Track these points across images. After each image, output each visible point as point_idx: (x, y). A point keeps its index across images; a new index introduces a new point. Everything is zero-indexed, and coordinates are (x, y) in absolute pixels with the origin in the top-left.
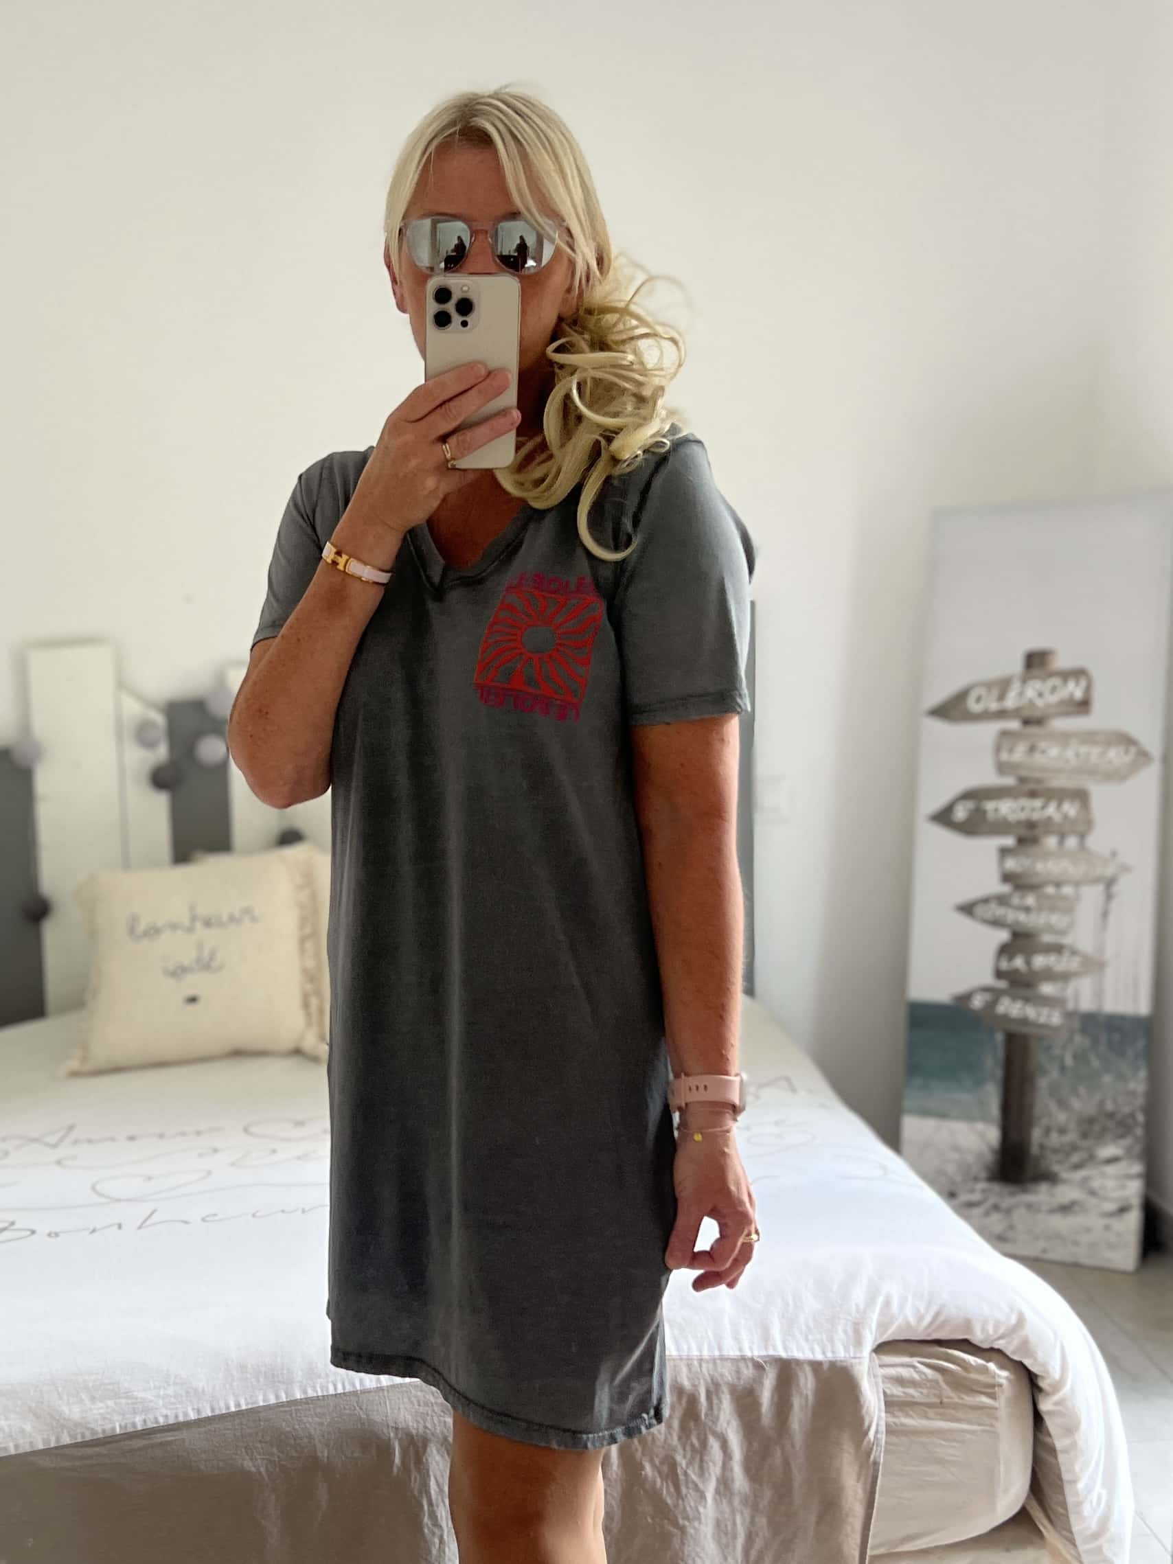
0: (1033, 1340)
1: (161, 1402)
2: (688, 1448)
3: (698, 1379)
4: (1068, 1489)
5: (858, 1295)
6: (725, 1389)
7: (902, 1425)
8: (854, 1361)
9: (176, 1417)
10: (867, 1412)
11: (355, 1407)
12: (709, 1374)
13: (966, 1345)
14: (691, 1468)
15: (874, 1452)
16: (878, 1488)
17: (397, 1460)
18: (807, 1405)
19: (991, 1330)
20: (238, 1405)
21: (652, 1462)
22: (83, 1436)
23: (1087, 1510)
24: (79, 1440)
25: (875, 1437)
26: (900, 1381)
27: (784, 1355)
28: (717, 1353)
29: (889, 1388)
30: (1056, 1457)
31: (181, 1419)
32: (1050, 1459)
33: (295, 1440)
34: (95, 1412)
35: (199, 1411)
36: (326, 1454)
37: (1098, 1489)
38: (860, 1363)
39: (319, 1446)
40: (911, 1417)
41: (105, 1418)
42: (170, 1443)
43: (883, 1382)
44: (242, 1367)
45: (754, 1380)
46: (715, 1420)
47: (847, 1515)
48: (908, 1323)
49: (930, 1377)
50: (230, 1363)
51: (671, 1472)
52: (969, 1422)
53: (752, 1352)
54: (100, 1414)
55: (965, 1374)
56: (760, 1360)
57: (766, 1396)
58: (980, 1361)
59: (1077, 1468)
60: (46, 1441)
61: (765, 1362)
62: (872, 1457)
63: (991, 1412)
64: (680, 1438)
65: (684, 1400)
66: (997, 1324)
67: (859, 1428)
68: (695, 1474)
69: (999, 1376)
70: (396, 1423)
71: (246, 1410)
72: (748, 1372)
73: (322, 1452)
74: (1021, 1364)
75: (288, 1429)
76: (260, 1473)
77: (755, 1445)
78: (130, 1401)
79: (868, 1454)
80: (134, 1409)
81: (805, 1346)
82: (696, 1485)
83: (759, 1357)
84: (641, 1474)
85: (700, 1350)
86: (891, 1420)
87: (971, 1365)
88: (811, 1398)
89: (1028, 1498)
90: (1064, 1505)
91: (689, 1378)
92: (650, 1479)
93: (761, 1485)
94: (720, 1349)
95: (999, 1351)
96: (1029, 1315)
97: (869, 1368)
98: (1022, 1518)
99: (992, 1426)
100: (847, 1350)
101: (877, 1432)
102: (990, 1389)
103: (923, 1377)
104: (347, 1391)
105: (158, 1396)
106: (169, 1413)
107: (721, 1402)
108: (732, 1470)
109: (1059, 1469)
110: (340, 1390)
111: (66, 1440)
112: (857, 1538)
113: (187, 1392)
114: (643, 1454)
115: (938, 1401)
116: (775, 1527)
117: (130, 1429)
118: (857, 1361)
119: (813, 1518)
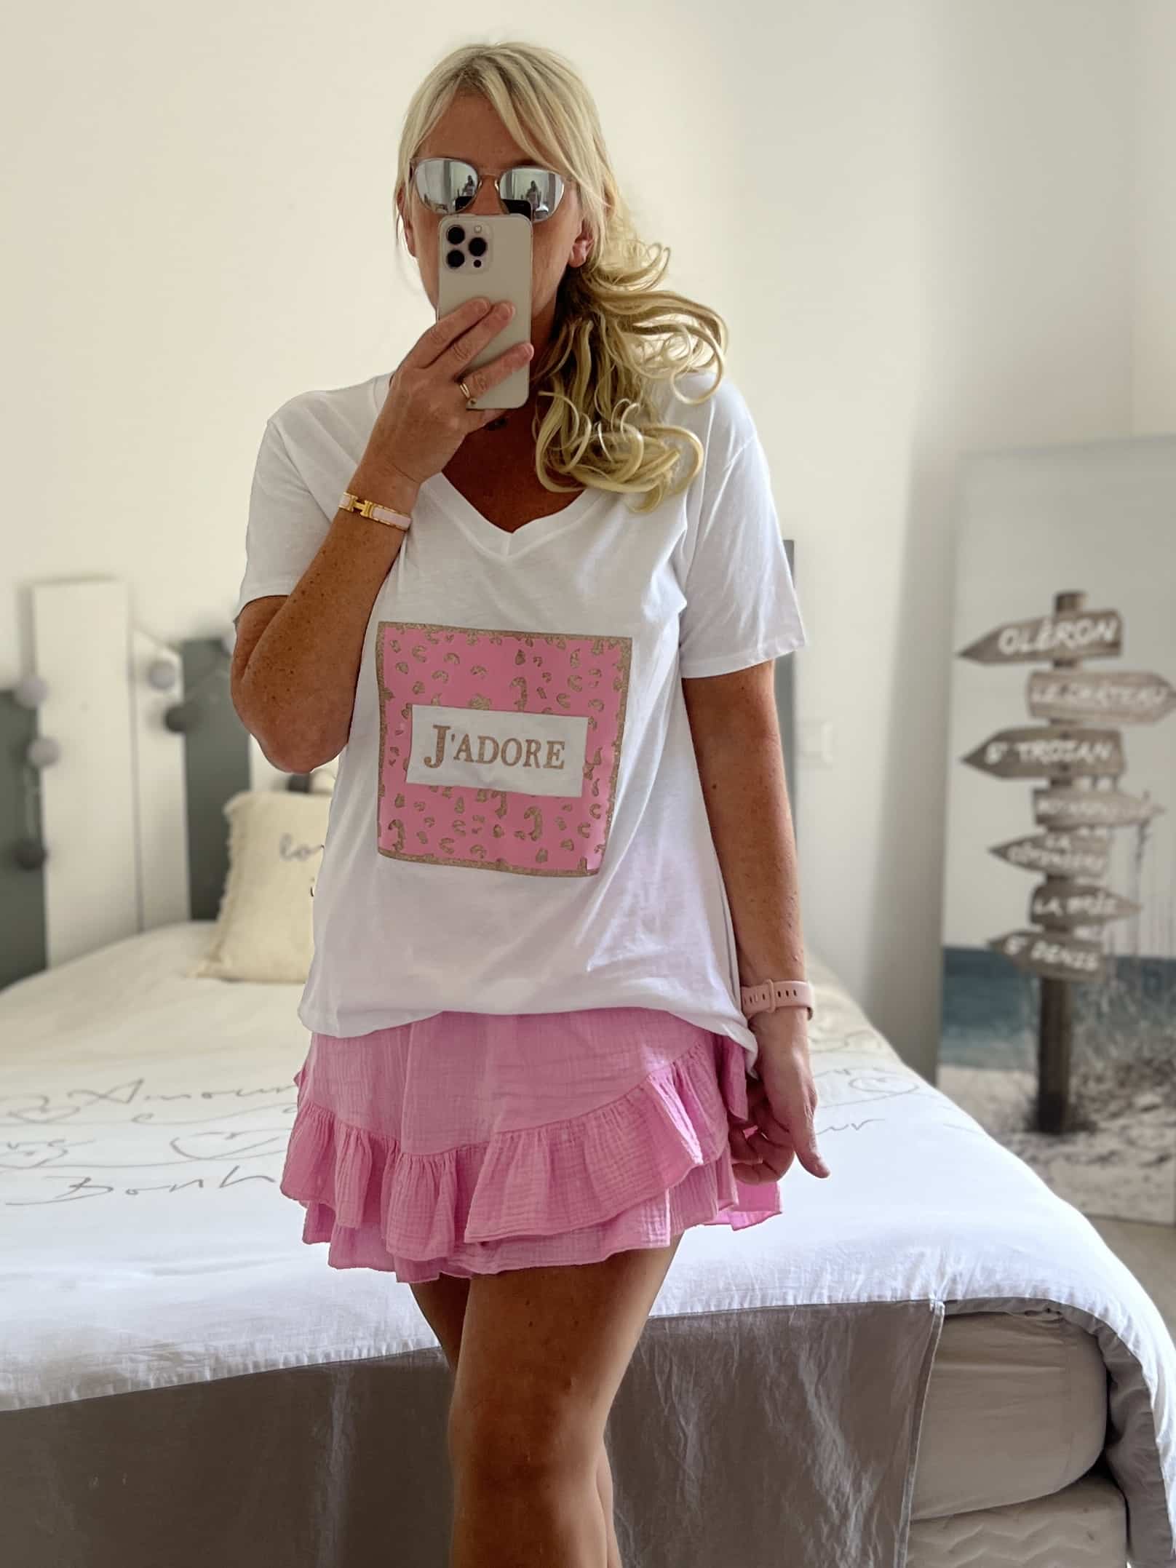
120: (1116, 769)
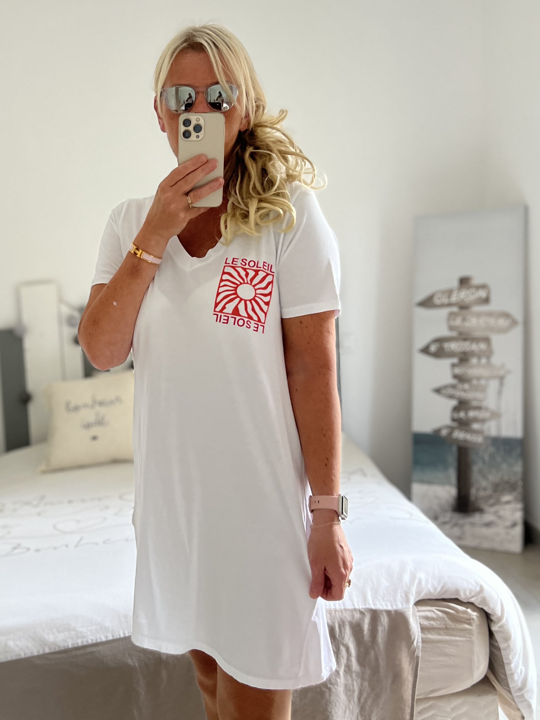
0: (488, 598)
1: (89, 633)
3: (335, 619)
4: (506, 667)
5: (406, 578)
6: (347, 623)
7: (429, 638)
8: (406, 610)
9: (97, 640)
10: (412, 633)
12: (339, 616)
13: (457, 601)
15: (416, 652)
16: (419, 669)
18: (385, 630)
19: (468, 594)
20: (124, 634)
22: (55, 648)
23: (516, 677)
24: (53, 651)
25: (416, 645)
26: (427, 618)
27: (373, 607)
28: (343, 607)
29: (422, 622)
30: (500, 652)
31: (99, 641)
32: (497, 653)
34: (60, 638)
37: (521, 667)
38: (409, 611)
40: (432, 634)
41: (64, 641)
42: (93, 652)
43: (419, 619)
45: (360, 619)
46: (343, 638)
47: (405, 681)
48: (430, 590)
49: (441, 616)
52: (460, 636)
53: (358, 606)
54: (63, 639)
55: (458, 615)
56: (363, 610)
57: (366, 627)
58: (464, 609)
59: (511, 657)
60: (38, 652)
61: (365, 611)
62: (416, 654)
63: (469, 631)
66: (471, 591)
67: (409, 641)
69: (473, 615)
72: (357, 616)
74: (482, 609)
76: (135, 666)
77: (362, 649)
78: (75, 633)
79: (414, 652)
80: (77, 636)
81: (384, 604)
86: (424, 636)
87: (459, 610)
88: (386, 627)
89: (488, 670)
90: (505, 675)
93: (365, 667)
94: (344, 605)
95: (472, 604)
96: (485, 587)
97: (413, 613)
98: (485, 681)
99: (470, 638)
100: (402, 605)
101: (417, 642)
102: (469, 621)
103: (438, 616)
105: (88, 630)
106: (93, 638)
107: (345, 630)
108: (351, 661)
109: (502, 658)
111: (47, 651)
112: (410, 692)
113: (101, 628)
115: (444, 627)
116: (372, 688)
117: (76, 646)
119: (389, 682)
120: (488, 354)
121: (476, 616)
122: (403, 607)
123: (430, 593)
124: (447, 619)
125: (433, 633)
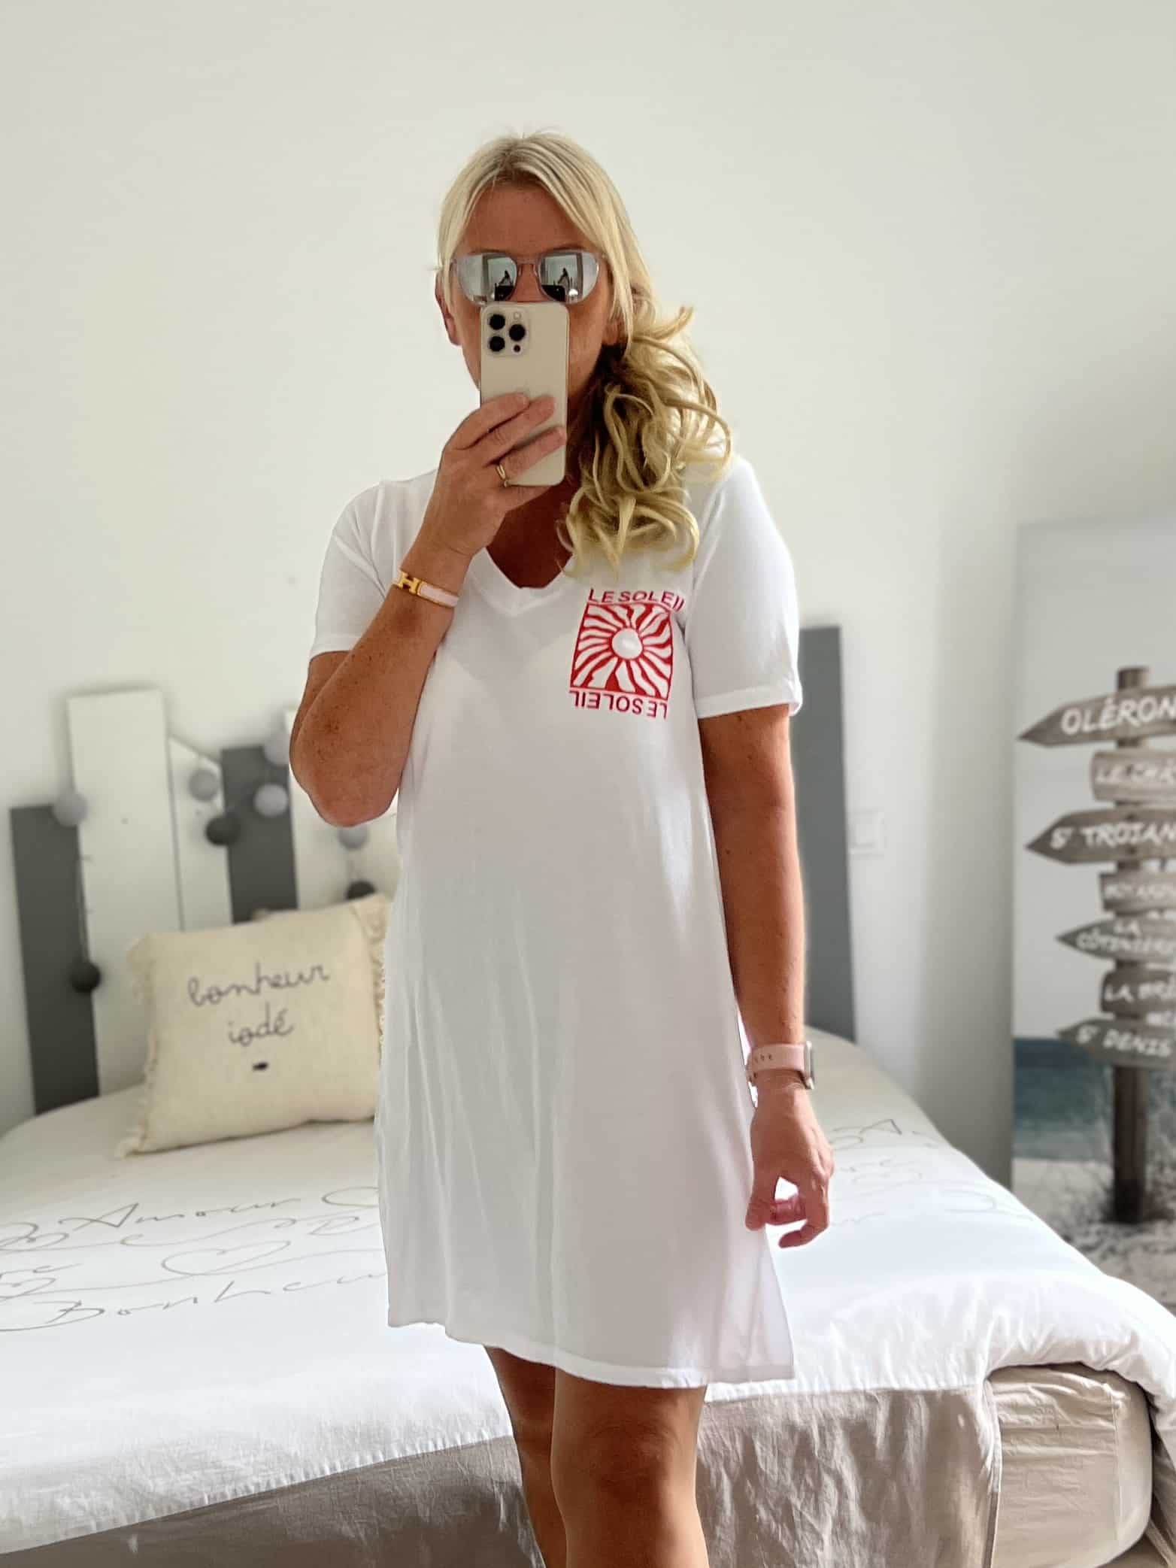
0: (1148, 1359)
1: (251, 1469)
2: (802, 1488)
3: (810, 1415)
5: (970, 1319)
7: (1019, 1453)
8: (967, 1389)
9: (268, 1484)
10: (983, 1441)
11: (456, 1464)
12: (821, 1409)
13: (1079, 1367)
14: (806, 1510)
15: (991, 1483)
16: (997, 1522)
17: (503, 1516)
18: (920, 1435)
19: (1104, 1351)
20: (333, 1468)
21: (766, 1504)
22: (169, 1509)
24: (165, 1514)
25: (991, 1467)
26: (1015, 1408)
27: (896, 1386)
28: (828, 1389)
29: (1004, 1416)
31: (274, 1486)
32: (1169, 1482)
33: (395, 1501)
34: (182, 1483)
35: (292, 1478)
36: (428, 1514)
38: (974, 1393)
39: (421, 1506)
40: (1026, 1444)
41: (192, 1490)
42: (263, 1512)
43: (998, 1410)
44: (336, 1430)
45: (867, 1413)
46: (829, 1457)
47: (967, 1551)
48: (1020, 1346)
49: (1044, 1402)
50: (323, 1426)
51: (786, 1514)
52: (1086, 1447)
53: (864, 1385)
54: (189, 1487)
55: (1080, 1397)
56: (873, 1393)
57: (880, 1431)
58: (1096, 1384)
60: (129, 1518)
61: (877, 1394)
62: (990, 1487)
63: (1106, 1435)
64: (793, 1478)
65: (796, 1438)
66: (1110, 1345)
67: (977, 1459)
68: (810, 1514)
69: (1114, 1398)
70: (500, 1478)
71: (342, 1473)
73: (425, 1513)
74: (1136, 1385)
75: (388, 1490)
76: (359, 1538)
77: (871, 1482)
78: (218, 1470)
79: (985, 1480)
80: (223, 1478)
81: (918, 1376)
82: (812, 1526)
83: (871, 1389)
84: (755, 1518)
85: (811, 1385)
86: (1008, 1448)
87: (1085, 1387)
88: (925, 1429)
89: (1148, 1524)
91: (800, 1415)
92: (765, 1523)
93: (878, 1523)
94: (831, 1383)
95: (1114, 1373)
96: (1142, 1335)
97: (983, 1397)
98: (1144, 1546)
99: (1109, 1450)
100: (959, 1377)
101: (994, 1461)
102: (1107, 1411)
103: (1038, 1402)
104: (448, 1446)
105: (248, 1464)
106: (260, 1481)
107: (834, 1439)
108: (848, 1510)
110: (440, 1447)
111: (152, 1515)
113: (279, 1458)
114: (756, 1495)
115: (1053, 1426)
117: (219, 1500)
118: (970, 1389)
119: (933, 1555)
121: (1123, 1400)
122: (961, 1384)
123: (1022, 1351)
124: (1057, 1408)
125: (1026, 1440)
